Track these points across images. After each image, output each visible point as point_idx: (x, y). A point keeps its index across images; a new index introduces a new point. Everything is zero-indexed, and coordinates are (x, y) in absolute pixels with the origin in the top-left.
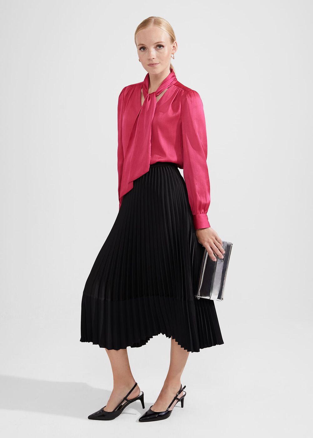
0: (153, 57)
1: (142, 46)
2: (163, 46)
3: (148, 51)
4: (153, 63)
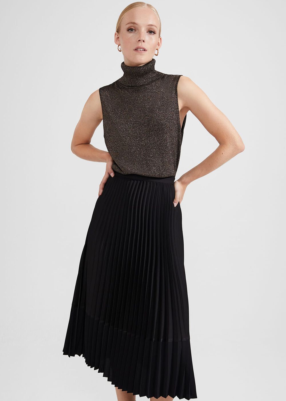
2: (154, 33)
3: (138, 32)
4: (142, 46)
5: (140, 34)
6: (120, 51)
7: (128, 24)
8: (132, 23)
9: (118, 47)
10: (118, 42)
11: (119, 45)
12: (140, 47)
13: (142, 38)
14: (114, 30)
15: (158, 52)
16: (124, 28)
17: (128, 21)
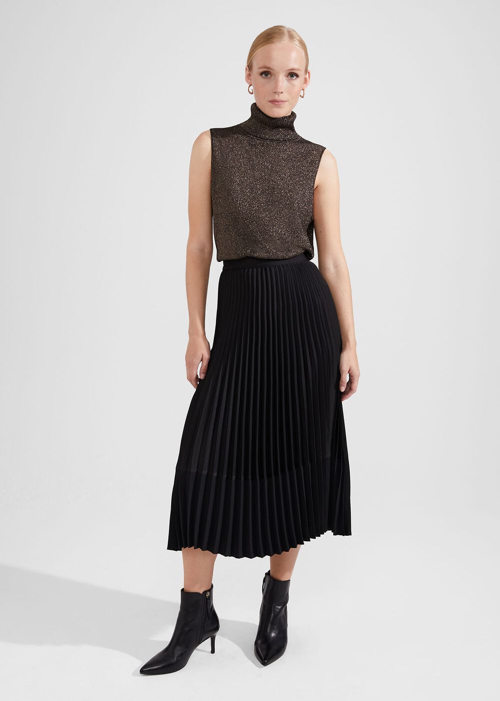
0: (281, 91)
1: (266, 70)
2: (297, 76)
3: (274, 79)
4: (279, 99)
5: (276, 82)
6: (252, 93)
7: (262, 68)
8: (266, 68)
9: (249, 87)
10: (250, 81)
11: (250, 86)
12: (276, 100)
13: (279, 90)
14: (245, 64)
15: (304, 94)
16: (256, 70)
17: (261, 65)
